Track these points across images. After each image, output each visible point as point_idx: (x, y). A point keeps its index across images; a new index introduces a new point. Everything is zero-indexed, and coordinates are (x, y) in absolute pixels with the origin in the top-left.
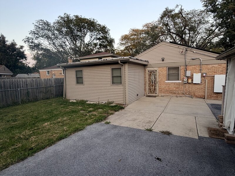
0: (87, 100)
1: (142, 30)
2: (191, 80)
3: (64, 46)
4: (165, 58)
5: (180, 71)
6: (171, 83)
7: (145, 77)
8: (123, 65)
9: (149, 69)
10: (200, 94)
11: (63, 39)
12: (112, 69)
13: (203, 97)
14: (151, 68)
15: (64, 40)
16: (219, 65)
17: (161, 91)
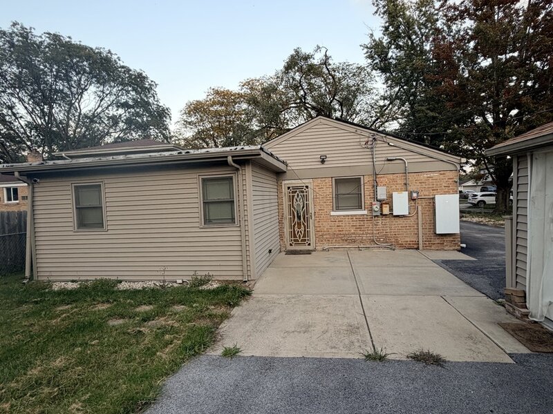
0: (120, 278)
1: (239, 94)
2: (388, 208)
3: (7, 118)
4: (328, 156)
5: (362, 186)
6: (344, 216)
7: (280, 204)
8: (237, 169)
9: (290, 182)
10: (408, 240)
11: (6, 97)
12: (204, 180)
13: (416, 246)
14: (293, 181)
15: (10, 100)
16: (441, 174)
17: (320, 238)
